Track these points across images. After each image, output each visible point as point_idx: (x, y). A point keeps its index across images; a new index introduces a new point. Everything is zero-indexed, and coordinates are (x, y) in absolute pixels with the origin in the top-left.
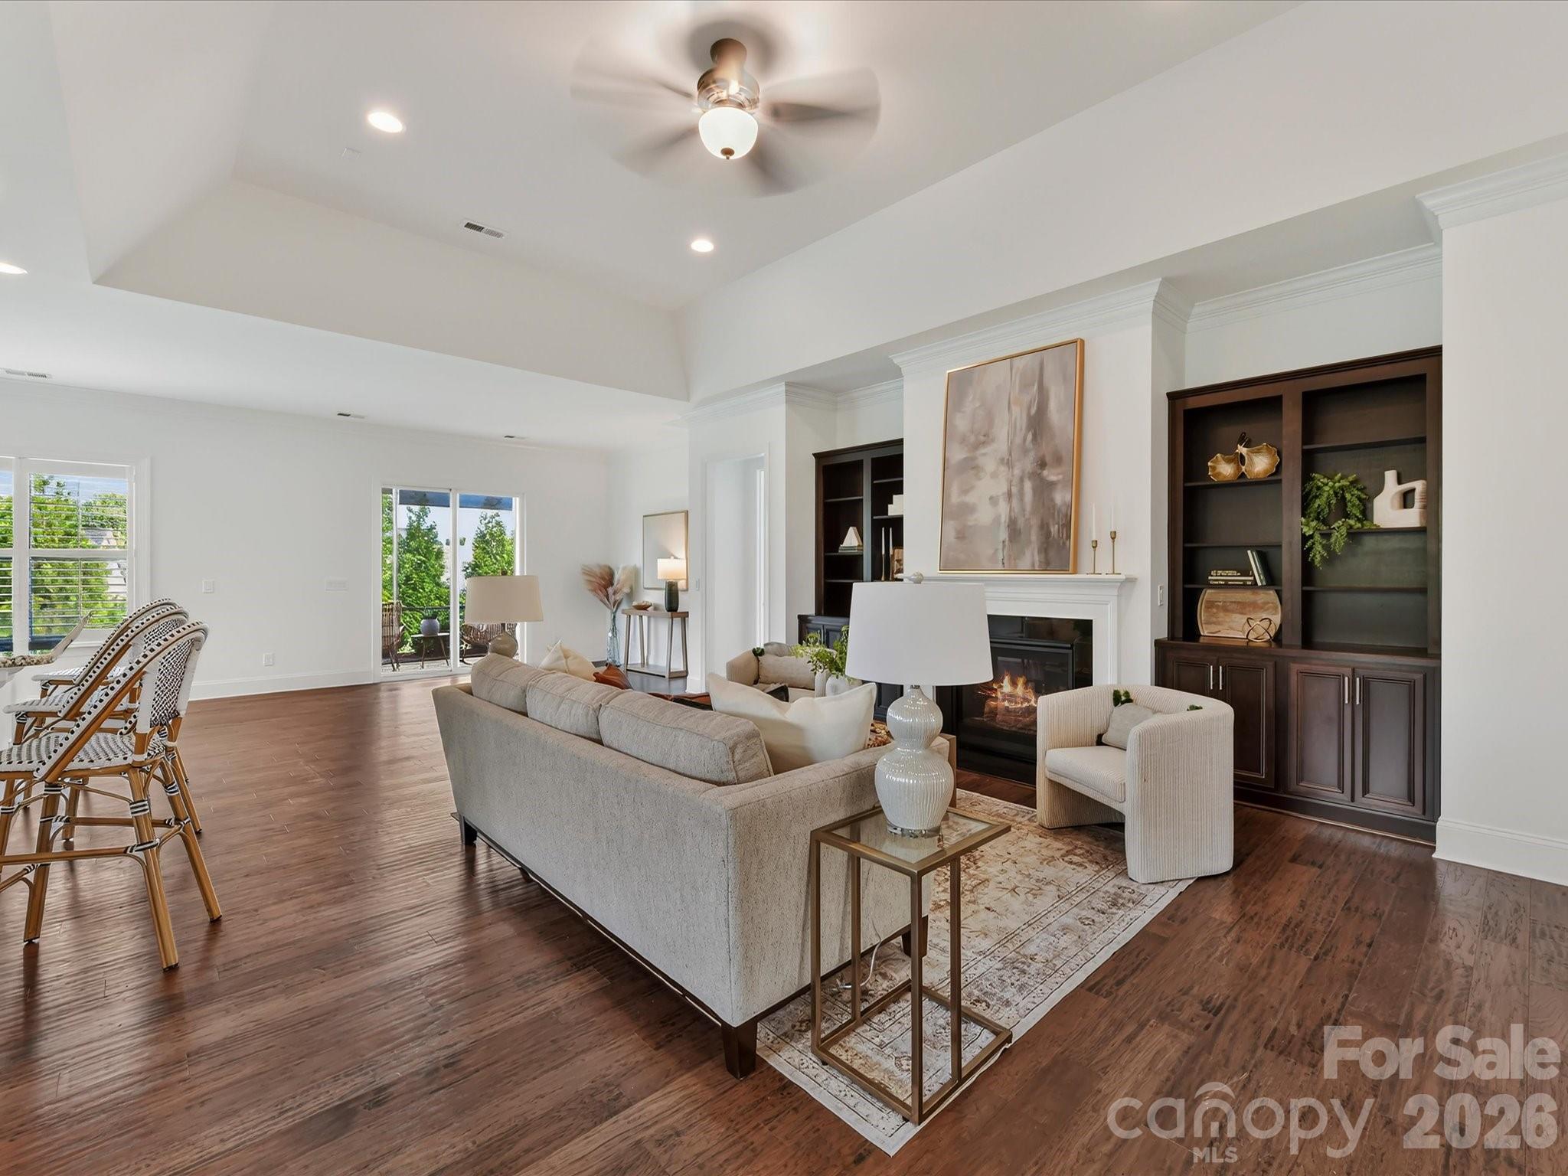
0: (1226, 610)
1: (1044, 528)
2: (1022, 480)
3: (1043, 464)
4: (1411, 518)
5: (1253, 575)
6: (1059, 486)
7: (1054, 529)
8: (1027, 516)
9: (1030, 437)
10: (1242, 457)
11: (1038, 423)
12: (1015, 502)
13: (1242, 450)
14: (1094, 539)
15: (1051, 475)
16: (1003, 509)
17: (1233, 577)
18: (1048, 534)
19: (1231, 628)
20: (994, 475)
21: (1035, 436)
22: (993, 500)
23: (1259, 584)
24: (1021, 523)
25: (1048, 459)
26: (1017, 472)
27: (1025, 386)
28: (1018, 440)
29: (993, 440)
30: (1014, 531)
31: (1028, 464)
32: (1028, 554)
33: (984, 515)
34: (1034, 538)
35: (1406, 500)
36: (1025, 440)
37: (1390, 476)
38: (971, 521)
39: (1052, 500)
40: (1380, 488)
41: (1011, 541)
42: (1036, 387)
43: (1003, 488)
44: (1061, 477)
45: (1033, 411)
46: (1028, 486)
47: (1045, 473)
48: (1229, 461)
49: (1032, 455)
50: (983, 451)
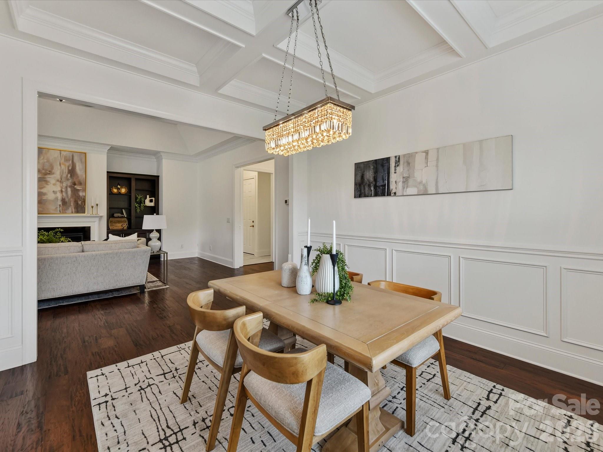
0: (115, 223)
1: (76, 202)
2: (66, 187)
3: (75, 184)
4: (152, 204)
5: (124, 215)
6: (81, 191)
7: (80, 202)
8: (69, 198)
9: (69, 175)
10: (119, 188)
11: (72, 172)
12: (64, 194)
13: (119, 187)
14: (92, 205)
15: (78, 187)
16: (59, 196)
17: (119, 215)
18: (78, 204)
19: (116, 227)
20: (54, 184)
21: (71, 176)
22: (55, 192)
23: (125, 216)
24: (67, 200)
25: (77, 183)
26: (65, 185)
27: (66, 160)
28: (64, 175)
29: (53, 174)
30: (64, 202)
31: (69, 183)
32: (70, 209)
33: (50, 196)
34: (72, 204)
35: (151, 201)
36: (67, 176)
37: (148, 196)
38: (45, 198)
39: (79, 194)
40: (146, 198)
41: (63, 205)
42: (71, 162)
43: (59, 189)
44: (81, 188)
45: (70, 168)
46: (69, 190)
47: (76, 186)
48: (115, 189)
49: (70, 181)
50: (49, 176)
